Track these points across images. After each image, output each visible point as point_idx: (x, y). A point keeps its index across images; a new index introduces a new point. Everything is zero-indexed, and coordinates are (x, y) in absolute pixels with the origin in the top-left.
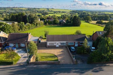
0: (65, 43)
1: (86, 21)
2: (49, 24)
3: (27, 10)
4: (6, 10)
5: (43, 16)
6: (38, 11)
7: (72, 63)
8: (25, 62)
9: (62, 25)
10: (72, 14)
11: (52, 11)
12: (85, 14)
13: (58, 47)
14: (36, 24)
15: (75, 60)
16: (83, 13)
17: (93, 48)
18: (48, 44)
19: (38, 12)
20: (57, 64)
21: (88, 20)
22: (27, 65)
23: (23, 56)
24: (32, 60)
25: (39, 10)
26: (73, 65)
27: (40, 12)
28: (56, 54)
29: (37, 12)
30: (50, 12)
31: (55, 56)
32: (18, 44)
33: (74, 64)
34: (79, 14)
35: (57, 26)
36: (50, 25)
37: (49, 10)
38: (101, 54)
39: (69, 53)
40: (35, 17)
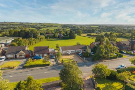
0: (74, 51)
1: (78, 34)
3: (19, 25)
5: (37, 30)
6: (31, 25)
10: (64, 28)
11: (45, 25)
12: (75, 27)
13: (69, 54)
14: (40, 39)
17: (92, 53)
18: (63, 53)
21: (79, 33)
23: (51, 61)
27: (34, 26)
28: (71, 58)
33: (85, 63)
34: (69, 27)
35: (56, 39)
36: (51, 39)
38: (99, 55)
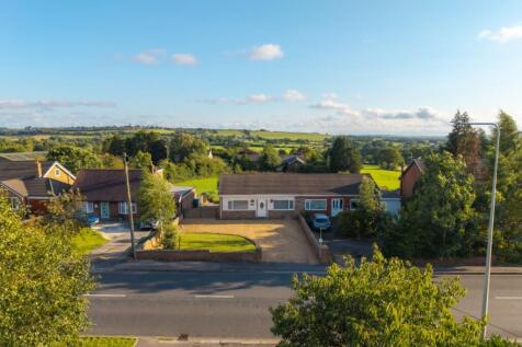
0: (291, 202)
2: (244, 169)
4: (99, 134)
6: (212, 137)
7: (313, 262)
12: (381, 145)
13: (262, 218)
14: (194, 166)
15: (325, 246)
16: (374, 144)
18: (225, 207)
19: (210, 140)
20: (249, 262)
22: (123, 261)
23: (120, 239)
25: (215, 135)
26: (315, 266)
28: (253, 237)
29: (207, 140)
30: (252, 142)
32: (111, 203)
37: (252, 134)
39: (305, 233)
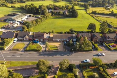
0: (62, 39)
2: (55, 15)
7: (63, 51)
8: (44, 50)
9: (64, 16)
13: (58, 41)
18: (54, 40)
22: (45, 52)
23: (43, 47)
24: (47, 49)
28: (57, 46)
31: (57, 47)
32: (39, 39)
40: (45, 10)
